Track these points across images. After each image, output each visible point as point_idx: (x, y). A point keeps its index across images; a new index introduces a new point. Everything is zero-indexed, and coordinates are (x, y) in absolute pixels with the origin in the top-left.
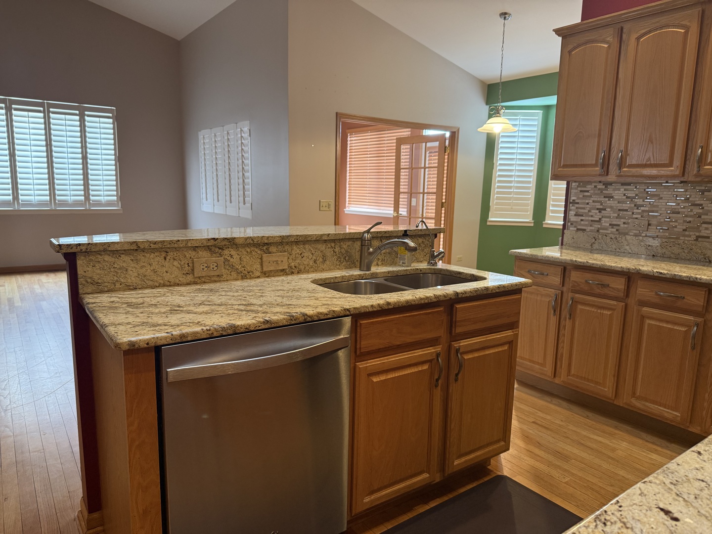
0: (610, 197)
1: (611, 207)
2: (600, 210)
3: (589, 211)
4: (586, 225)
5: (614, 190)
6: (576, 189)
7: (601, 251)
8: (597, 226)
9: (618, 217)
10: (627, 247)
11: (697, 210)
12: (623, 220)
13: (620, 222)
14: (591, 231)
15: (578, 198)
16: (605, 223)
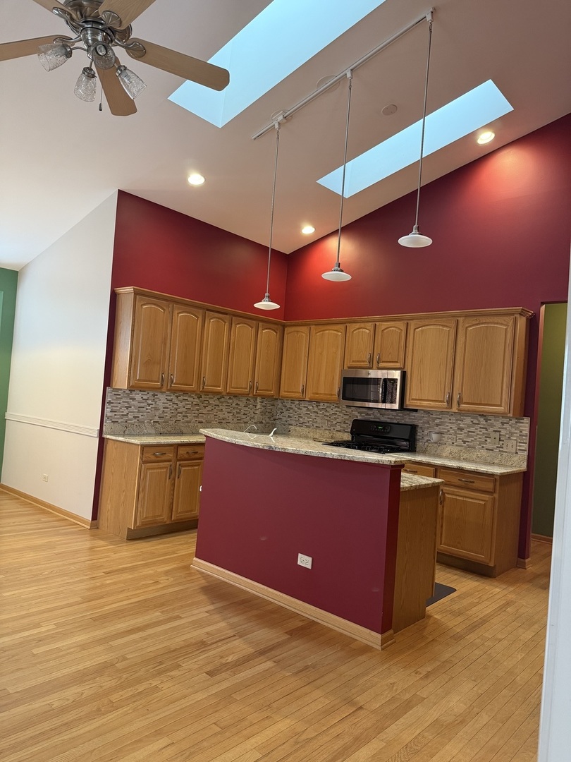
0: (133, 399)
1: (134, 406)
2: (127, 408)
3: (121, 408)
4: (118, 418)
5: (136, 394)
6: (111, 393)
7: (130, 435)
8: (125, 418)
9: (139, 412)
10: (145, 431)
11: (175, 406)
12: (141, 414)
13: (139, 415)
14: (122, 422)
15: (113, 399)
16: (131, 416)
